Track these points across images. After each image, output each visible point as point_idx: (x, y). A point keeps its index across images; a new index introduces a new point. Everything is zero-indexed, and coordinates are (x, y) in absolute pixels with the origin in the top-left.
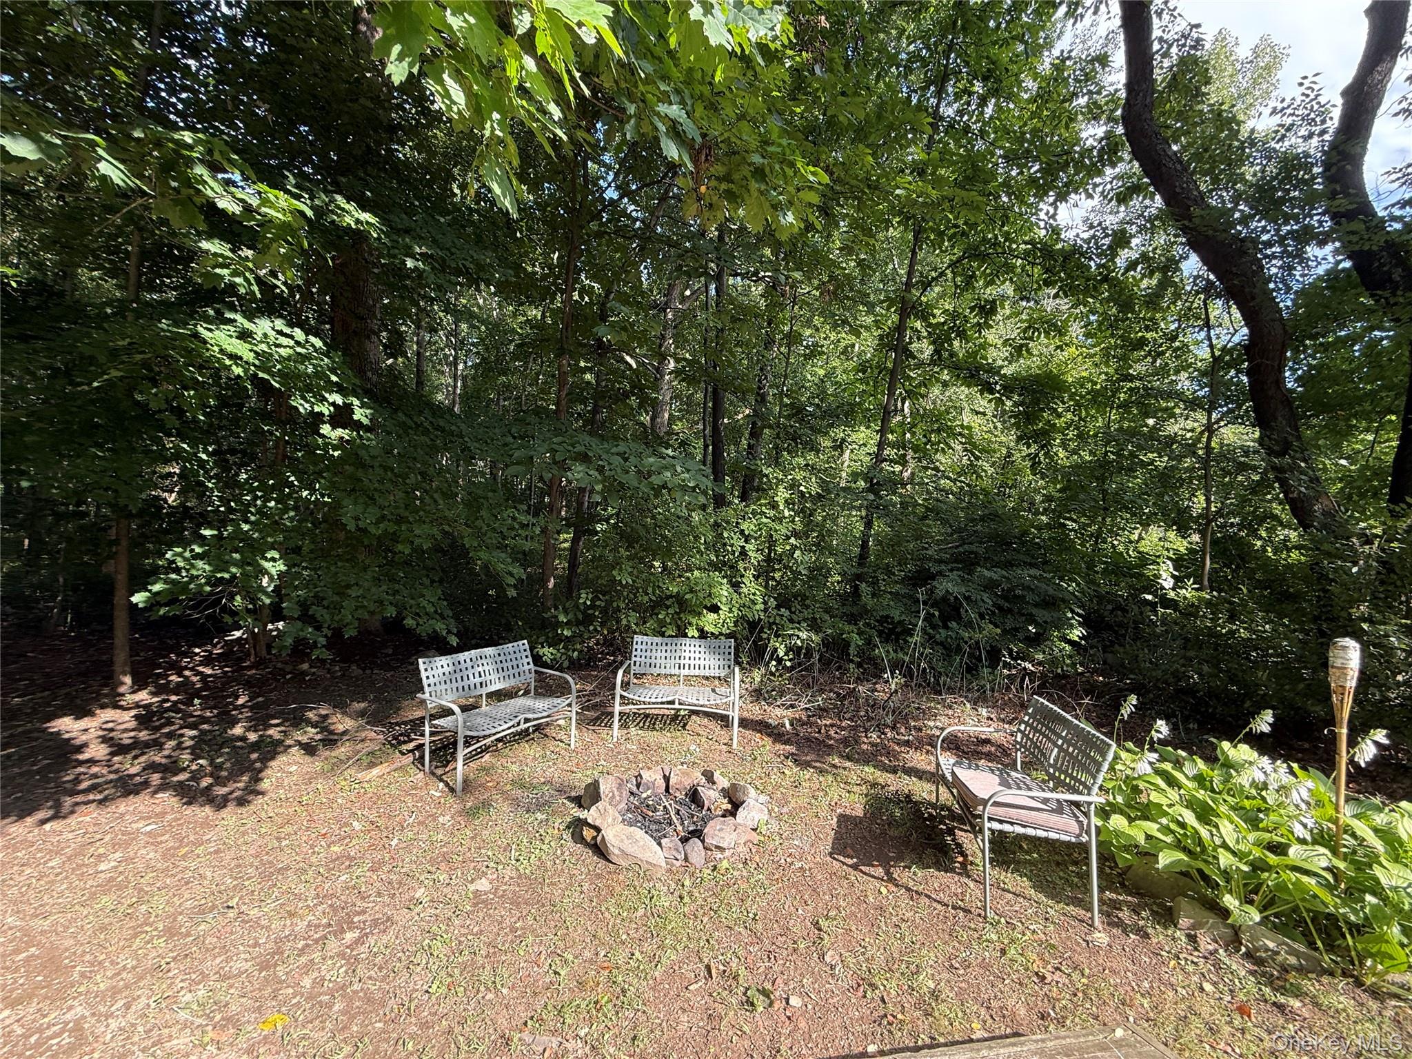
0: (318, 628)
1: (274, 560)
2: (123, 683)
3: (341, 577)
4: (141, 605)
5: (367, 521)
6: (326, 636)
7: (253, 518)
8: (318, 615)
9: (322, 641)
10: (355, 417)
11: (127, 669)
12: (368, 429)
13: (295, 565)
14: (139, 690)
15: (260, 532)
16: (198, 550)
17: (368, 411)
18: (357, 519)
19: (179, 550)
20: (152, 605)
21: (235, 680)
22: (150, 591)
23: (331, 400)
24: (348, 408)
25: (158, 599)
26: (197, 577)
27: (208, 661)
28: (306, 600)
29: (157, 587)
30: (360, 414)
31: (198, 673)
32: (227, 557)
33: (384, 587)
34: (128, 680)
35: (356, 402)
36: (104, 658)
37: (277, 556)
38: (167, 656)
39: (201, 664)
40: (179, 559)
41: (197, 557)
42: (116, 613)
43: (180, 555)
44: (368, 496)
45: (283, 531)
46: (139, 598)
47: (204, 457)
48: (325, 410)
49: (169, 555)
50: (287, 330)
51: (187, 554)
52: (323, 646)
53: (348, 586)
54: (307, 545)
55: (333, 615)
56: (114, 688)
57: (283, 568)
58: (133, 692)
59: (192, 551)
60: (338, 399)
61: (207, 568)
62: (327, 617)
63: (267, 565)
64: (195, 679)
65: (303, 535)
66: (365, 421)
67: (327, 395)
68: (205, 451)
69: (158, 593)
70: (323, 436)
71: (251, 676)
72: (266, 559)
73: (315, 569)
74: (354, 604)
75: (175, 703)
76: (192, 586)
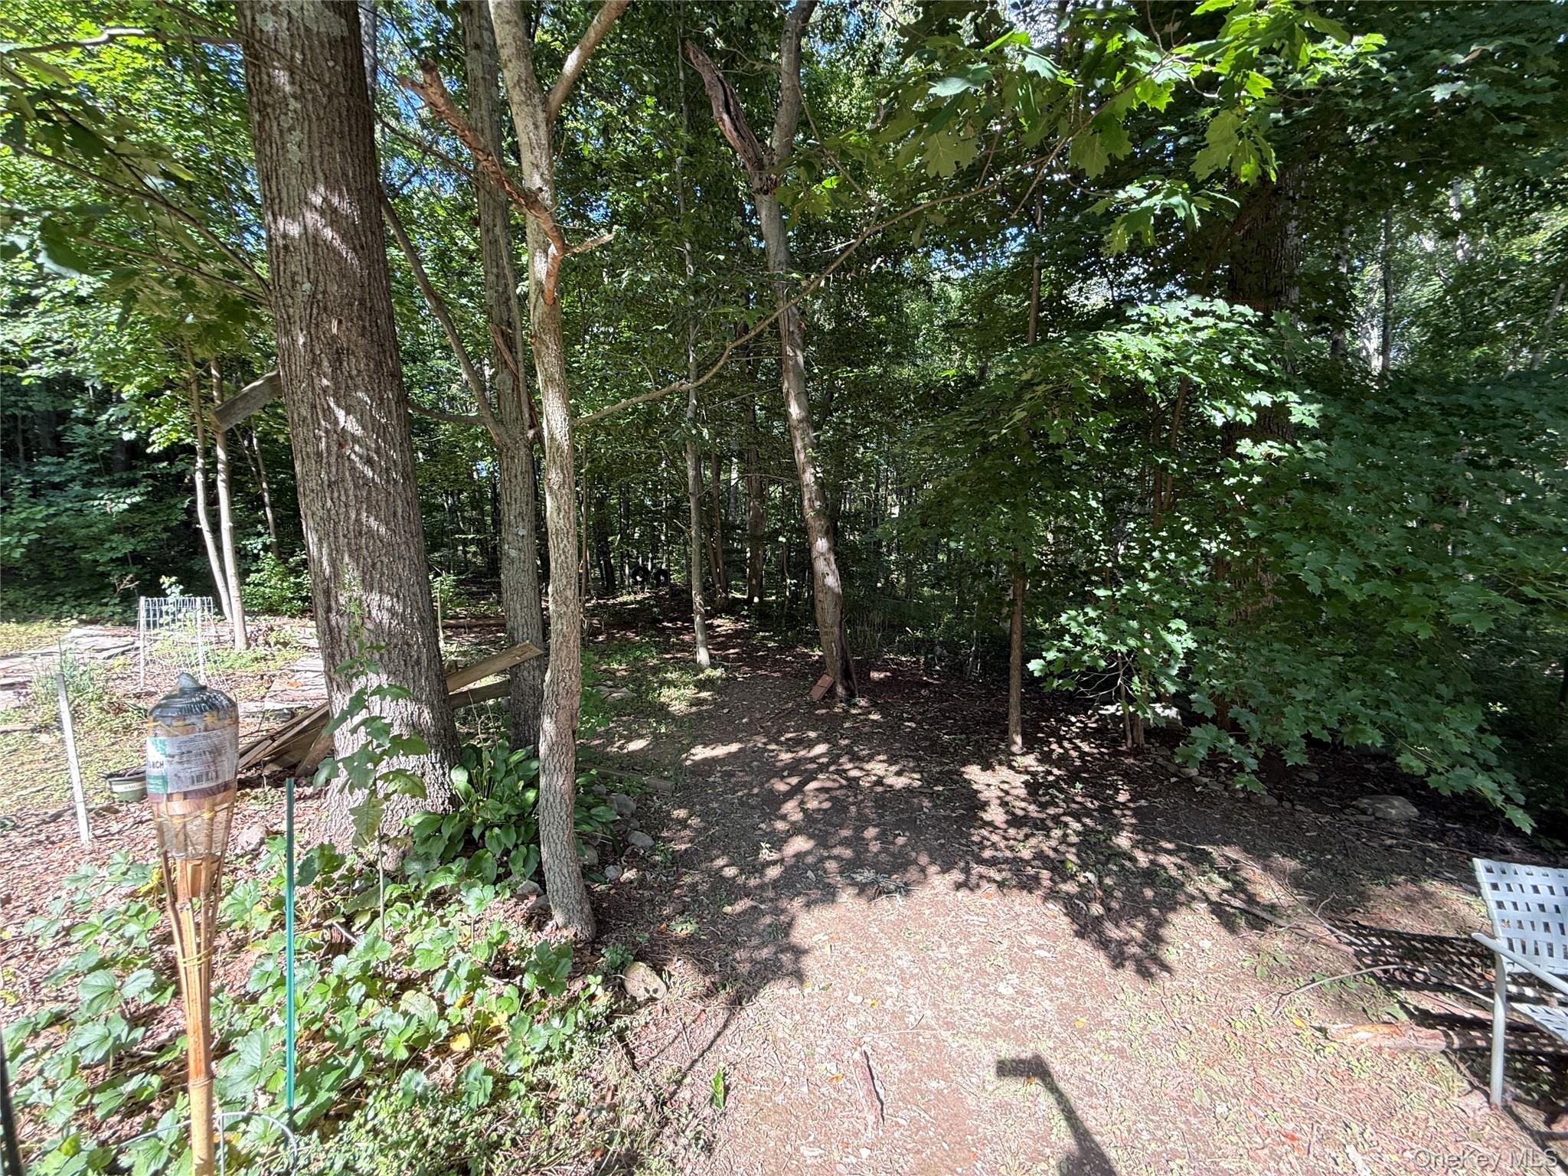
0: (1242, 739)
1: (1179, 632)
2: (1015, 743)
3: (1280, 668)
4: (1036, 674)
5: (1343, 577)
6: (1255, 756)
7: (1151, 575)
8: (1241, 721)
9: (1252, 763)
10: (1294, 419)
11: (1019, 729)
12: (1315, 434)
13: (1206, 642)
14: (1027, 753)
15: (1163, 593)
16: (1092, 614)
17: (1314, 407)
18: (1322, 574)
19: (1073, 613)
20: (1046, 676)
21: (1113, 767)
22: (1044, 658)
23: (1253, 403)
24: (1281, 410)
25: (1052, 668)
26: (1091, 647)
27: (1084, 734)
28: (1223, 695)
29: (1051, 655)
30: (1303, 413)
31: (1077, 748)
32: (1123, 625)
33: (1356, 692)
34: (1019, 739)
35: (1293, 397)
36: (1001, 710)
37: (1184, 627)
38: (1048, 720)
39: (1077, 736)
40: (1073, 624)
41: (1090, 622)
42: (1012, 672)
43: (1074, 619)
44: (1334, 536)
45: (1190, 593)
46: (1035, 666)
47: (1094, 504)
48: (1246, 417)
49: (1063, 619)
50: (1204, 306)
51: (1081, 619)
52: (1253, 772)
53: (1293, 683)
54: (1223, 615)
55: (1264, 724)
56: (1008, 746)
57: (1193, 646)
58: (1023, 755)
59: (1085, 614)
60: (1264, 398)
61: (1103, 637)
62: (1256, 725)
63: (1171, 639)
64: (1074, 754)
65: (1218, 598)
66: (1311, 422)
67: (1248, 396)
68: (1095, 497)
69: (1050, 663)
70: (1241, 457)
71: (1130, 766)
72: (1168, 629)
73: (1238, 651)
74: (1302, 713)
75: (1058, 777)
76: (1085, 658)
